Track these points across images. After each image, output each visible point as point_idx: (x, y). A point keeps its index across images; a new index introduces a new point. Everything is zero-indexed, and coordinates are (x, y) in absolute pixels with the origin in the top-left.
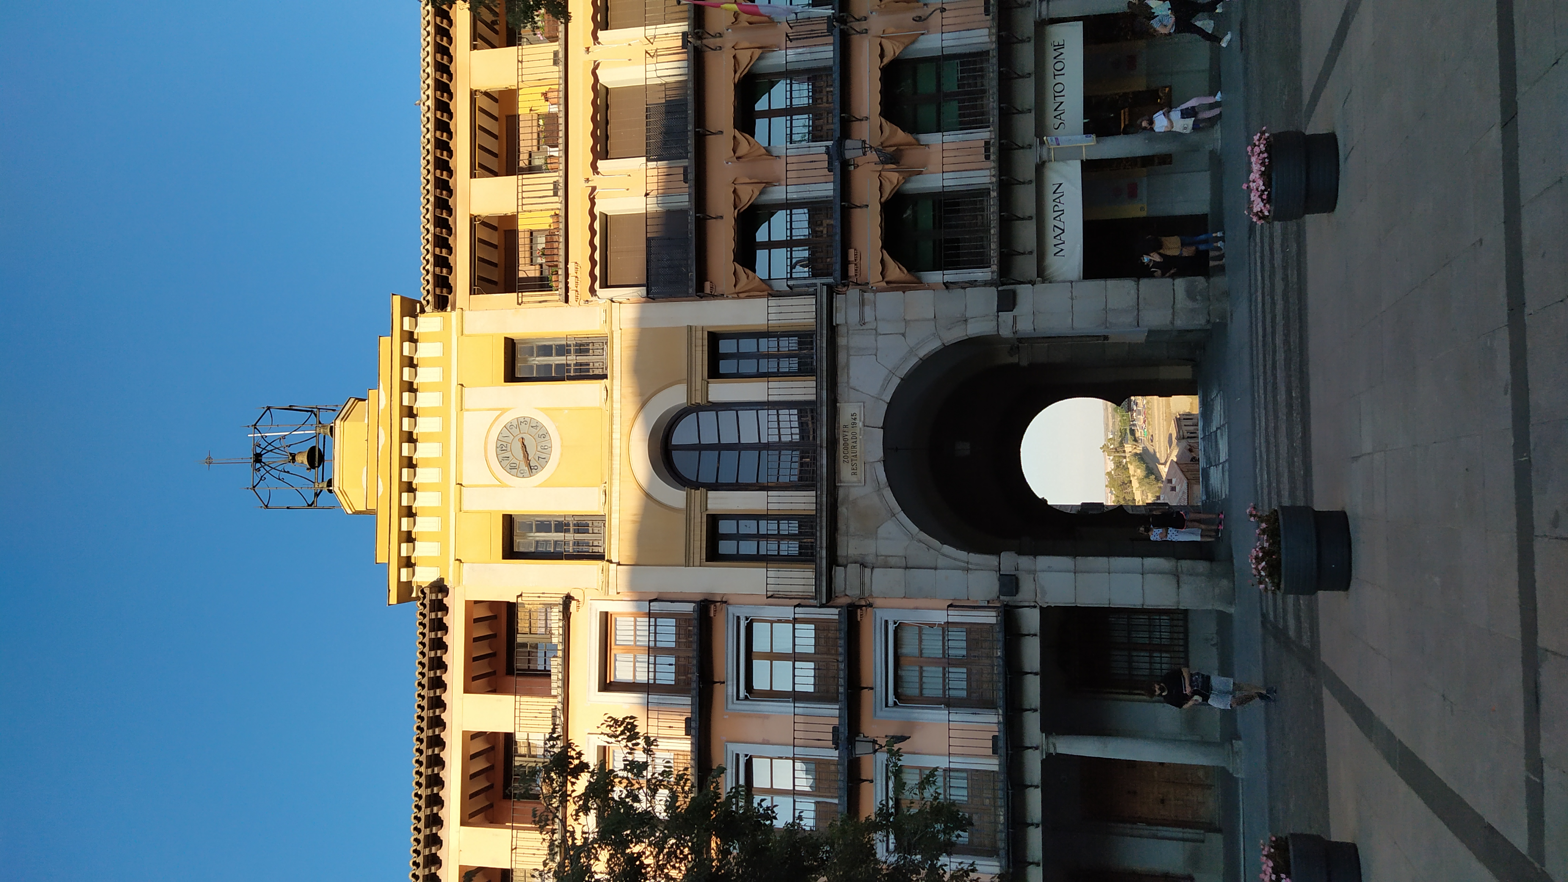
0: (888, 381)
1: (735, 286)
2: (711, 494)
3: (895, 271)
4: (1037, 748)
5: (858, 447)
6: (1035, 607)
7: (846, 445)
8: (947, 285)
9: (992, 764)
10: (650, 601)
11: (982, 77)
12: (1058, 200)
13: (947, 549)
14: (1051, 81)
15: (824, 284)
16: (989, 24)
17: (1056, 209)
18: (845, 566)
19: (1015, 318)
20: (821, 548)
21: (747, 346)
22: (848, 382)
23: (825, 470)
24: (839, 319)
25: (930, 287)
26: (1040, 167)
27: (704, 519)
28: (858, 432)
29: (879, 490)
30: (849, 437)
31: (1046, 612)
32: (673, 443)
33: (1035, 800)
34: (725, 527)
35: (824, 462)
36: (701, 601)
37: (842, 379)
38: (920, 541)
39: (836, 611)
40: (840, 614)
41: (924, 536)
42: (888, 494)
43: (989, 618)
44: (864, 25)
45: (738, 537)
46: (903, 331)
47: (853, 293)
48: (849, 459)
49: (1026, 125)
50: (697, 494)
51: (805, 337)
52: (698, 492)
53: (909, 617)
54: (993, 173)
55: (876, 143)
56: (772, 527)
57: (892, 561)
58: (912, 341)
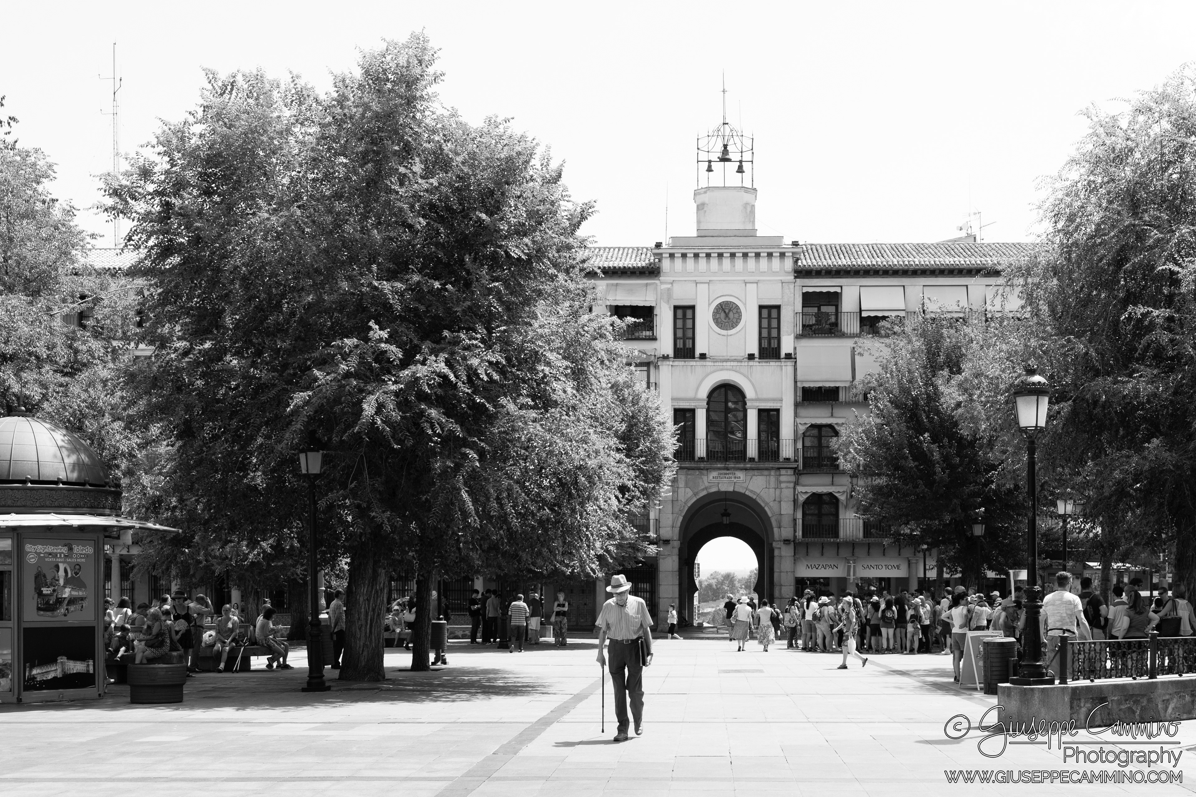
0: (754, 494)
1: (800, 423)
2: (705, 410)
3: (802, 498)
5: (725, 480)
6: (657, 556)
7: (726, 475)
8: (795, 520)
12: (830, 565)
13: (681, 519)
14: (883, 564)
15: (798, 465)
17: (827, 566)
19: (780, 546)
22: (754, 476)
23: (715, 466)
24: (783, 472)
25: (795, 512)
26: (845, 559)
27: (693, 410)
28: (732, 480)
29: (706, 488)
30: (730, 476)
31: (655, 560)
34: (690, 416)
35: (719, 465)
37: (756, 472)
38: (684, 507)
41: (686, 509)
42: (704, 493)
46: (776, 500)
47: (793, 478)
48: (720, 476)
49: (863, 554)
52: (706, 403)
54: (844, 541)
57: (675, 495)
58: (771, 504)
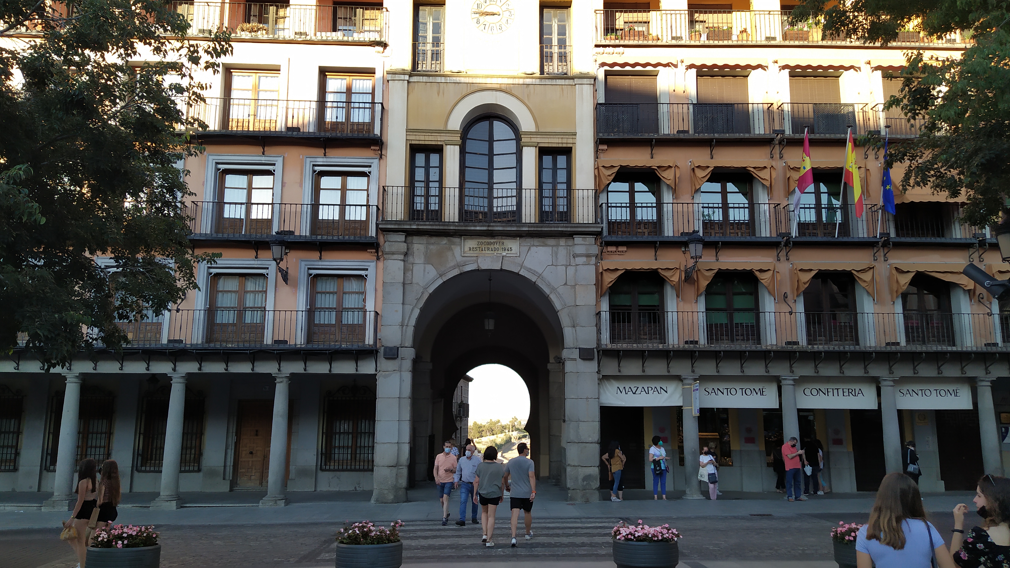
0: (534, 272)
1: (603, 166)
2: (457, 148)
3: (609, 279)
4: (279, 370)
5: (488, 252)
6: (376, 370)
7: (490, 244)
8: (598, 314)
9: (268, 340)
10: (382, 104)
11: (743, 340)
12: (656, 390)
13: (417, 312)
14: (738, 386)
15: (602, 229)
16: (780, 345)
17: (650, 389)
18: (405, 242)
19: (575, 360)
20: (418, 225)
21: (562, 176)
22: (534, 245)
23: (473, 228)
24: (578, 240)
25: (598, 302)
26: (679, 378)
27: (439, 143)
28: (499, 252)
29: (458, 266)
30: (495, 246)
31: (372, 378)
32: (495, 122)
33: (244, 368)
34: (434, 159)
35: (478, 228)
36: (381, 140)
37: (536, 241)
38: (423, 293)
39: (374, 235)
40: (372, 237)
41: (426, 296)
42: (456, 272)
43: (369, 340)
44: (783, 258)
45: (427, 167)
46: (568, 284)
47: (595, 250)
48: (480, 246)
49: (708, 368)
50: (457, 138)
51: (566, 216)
52: (459, 139)
53: (370, 286)
54: (675, 347)
55: (699, 266)
56: (434, 191)
57: (409, 274)
58: (561, 290)
